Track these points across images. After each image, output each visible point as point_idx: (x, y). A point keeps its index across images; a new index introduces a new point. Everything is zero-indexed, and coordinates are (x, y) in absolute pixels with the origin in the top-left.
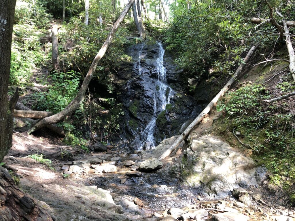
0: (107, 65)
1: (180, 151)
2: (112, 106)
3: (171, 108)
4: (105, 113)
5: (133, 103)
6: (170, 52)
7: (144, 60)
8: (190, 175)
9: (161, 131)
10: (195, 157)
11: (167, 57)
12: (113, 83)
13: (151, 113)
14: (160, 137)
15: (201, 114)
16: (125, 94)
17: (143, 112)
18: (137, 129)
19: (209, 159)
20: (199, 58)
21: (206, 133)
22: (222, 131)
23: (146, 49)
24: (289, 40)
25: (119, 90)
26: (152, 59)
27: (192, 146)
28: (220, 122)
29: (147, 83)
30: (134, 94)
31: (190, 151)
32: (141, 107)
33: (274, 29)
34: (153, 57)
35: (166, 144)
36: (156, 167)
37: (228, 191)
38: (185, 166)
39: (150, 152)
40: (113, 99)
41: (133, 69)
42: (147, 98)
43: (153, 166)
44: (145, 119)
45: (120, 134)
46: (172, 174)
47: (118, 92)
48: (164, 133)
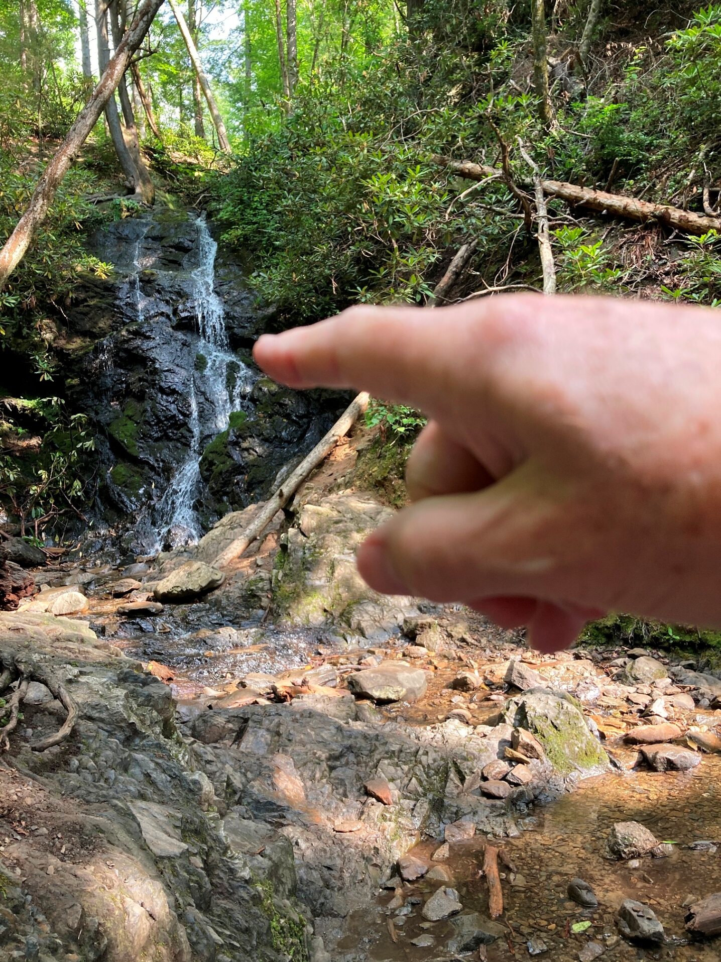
0: (29, 288)
1: (272, 540)
2: (50, 425)
3: (244, 424)
4: (29, 447)
5: (123, 410)
6: (234, 250)
7: (152, 274)
8: (298, 596)
9: (217, 495)
10: (309, 549)
11: (225, 265)
12: (50, 349)
13: (183, 440)
14: (216, 511)
15: (326, 437)
16: (94, 383)
17: (157, 440)
18: (141, 491)
19: (346, 551)
20: (321, 274)
21: (339, 487)
22: (379, 478)
23: (155, 239)
24: (546, 234)
25: (73, 371)
26: (177, 270)
27: (300, 522)
28: (375, 456)
29: (165, 346)
30: (122, 382)
31: (296, 535)
32: (149, 424)
33: (510, 200)
34: (180, 265)
35: (232, 529)
36: (204, 585)
37: (392, 626)
38: (285, 575)
39: (185, 554)
40: (55, 399)
41: (117, 302)
42: (168, 395)
43: (195, 584)
44: (163, 461)
45: (84, 511)
46: (250, 598)
47: (69, 377)
48: (225, 498)
